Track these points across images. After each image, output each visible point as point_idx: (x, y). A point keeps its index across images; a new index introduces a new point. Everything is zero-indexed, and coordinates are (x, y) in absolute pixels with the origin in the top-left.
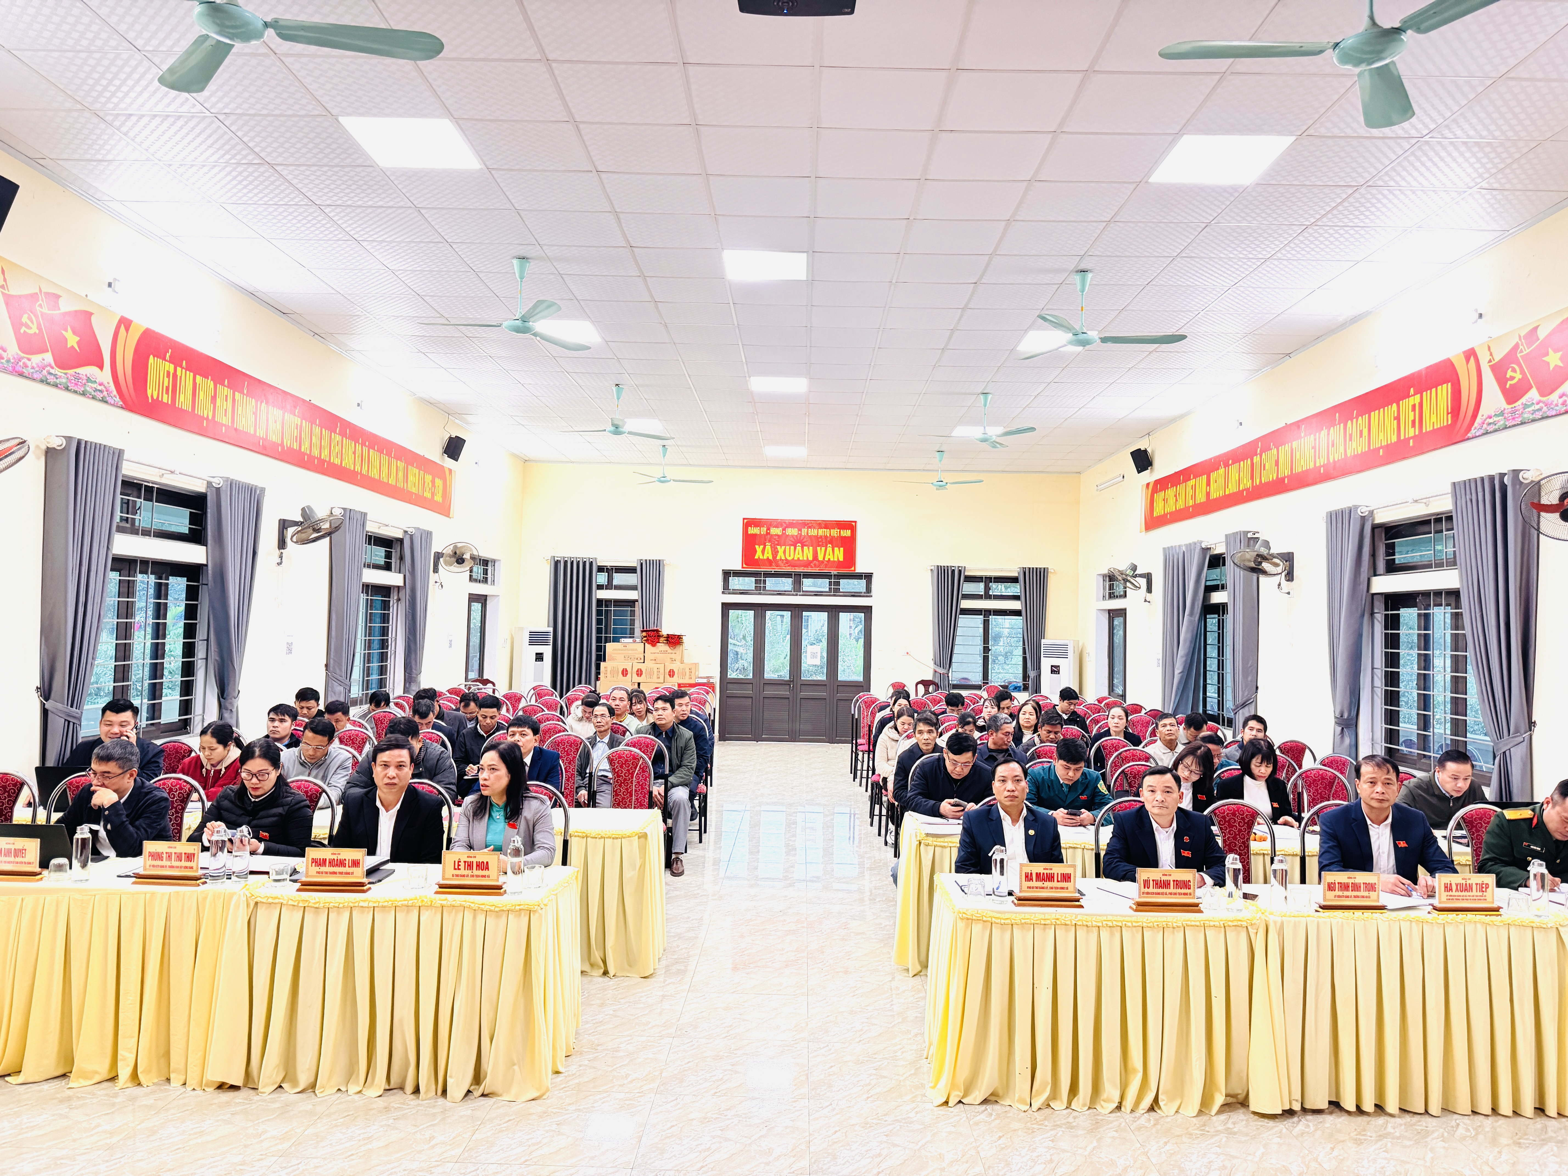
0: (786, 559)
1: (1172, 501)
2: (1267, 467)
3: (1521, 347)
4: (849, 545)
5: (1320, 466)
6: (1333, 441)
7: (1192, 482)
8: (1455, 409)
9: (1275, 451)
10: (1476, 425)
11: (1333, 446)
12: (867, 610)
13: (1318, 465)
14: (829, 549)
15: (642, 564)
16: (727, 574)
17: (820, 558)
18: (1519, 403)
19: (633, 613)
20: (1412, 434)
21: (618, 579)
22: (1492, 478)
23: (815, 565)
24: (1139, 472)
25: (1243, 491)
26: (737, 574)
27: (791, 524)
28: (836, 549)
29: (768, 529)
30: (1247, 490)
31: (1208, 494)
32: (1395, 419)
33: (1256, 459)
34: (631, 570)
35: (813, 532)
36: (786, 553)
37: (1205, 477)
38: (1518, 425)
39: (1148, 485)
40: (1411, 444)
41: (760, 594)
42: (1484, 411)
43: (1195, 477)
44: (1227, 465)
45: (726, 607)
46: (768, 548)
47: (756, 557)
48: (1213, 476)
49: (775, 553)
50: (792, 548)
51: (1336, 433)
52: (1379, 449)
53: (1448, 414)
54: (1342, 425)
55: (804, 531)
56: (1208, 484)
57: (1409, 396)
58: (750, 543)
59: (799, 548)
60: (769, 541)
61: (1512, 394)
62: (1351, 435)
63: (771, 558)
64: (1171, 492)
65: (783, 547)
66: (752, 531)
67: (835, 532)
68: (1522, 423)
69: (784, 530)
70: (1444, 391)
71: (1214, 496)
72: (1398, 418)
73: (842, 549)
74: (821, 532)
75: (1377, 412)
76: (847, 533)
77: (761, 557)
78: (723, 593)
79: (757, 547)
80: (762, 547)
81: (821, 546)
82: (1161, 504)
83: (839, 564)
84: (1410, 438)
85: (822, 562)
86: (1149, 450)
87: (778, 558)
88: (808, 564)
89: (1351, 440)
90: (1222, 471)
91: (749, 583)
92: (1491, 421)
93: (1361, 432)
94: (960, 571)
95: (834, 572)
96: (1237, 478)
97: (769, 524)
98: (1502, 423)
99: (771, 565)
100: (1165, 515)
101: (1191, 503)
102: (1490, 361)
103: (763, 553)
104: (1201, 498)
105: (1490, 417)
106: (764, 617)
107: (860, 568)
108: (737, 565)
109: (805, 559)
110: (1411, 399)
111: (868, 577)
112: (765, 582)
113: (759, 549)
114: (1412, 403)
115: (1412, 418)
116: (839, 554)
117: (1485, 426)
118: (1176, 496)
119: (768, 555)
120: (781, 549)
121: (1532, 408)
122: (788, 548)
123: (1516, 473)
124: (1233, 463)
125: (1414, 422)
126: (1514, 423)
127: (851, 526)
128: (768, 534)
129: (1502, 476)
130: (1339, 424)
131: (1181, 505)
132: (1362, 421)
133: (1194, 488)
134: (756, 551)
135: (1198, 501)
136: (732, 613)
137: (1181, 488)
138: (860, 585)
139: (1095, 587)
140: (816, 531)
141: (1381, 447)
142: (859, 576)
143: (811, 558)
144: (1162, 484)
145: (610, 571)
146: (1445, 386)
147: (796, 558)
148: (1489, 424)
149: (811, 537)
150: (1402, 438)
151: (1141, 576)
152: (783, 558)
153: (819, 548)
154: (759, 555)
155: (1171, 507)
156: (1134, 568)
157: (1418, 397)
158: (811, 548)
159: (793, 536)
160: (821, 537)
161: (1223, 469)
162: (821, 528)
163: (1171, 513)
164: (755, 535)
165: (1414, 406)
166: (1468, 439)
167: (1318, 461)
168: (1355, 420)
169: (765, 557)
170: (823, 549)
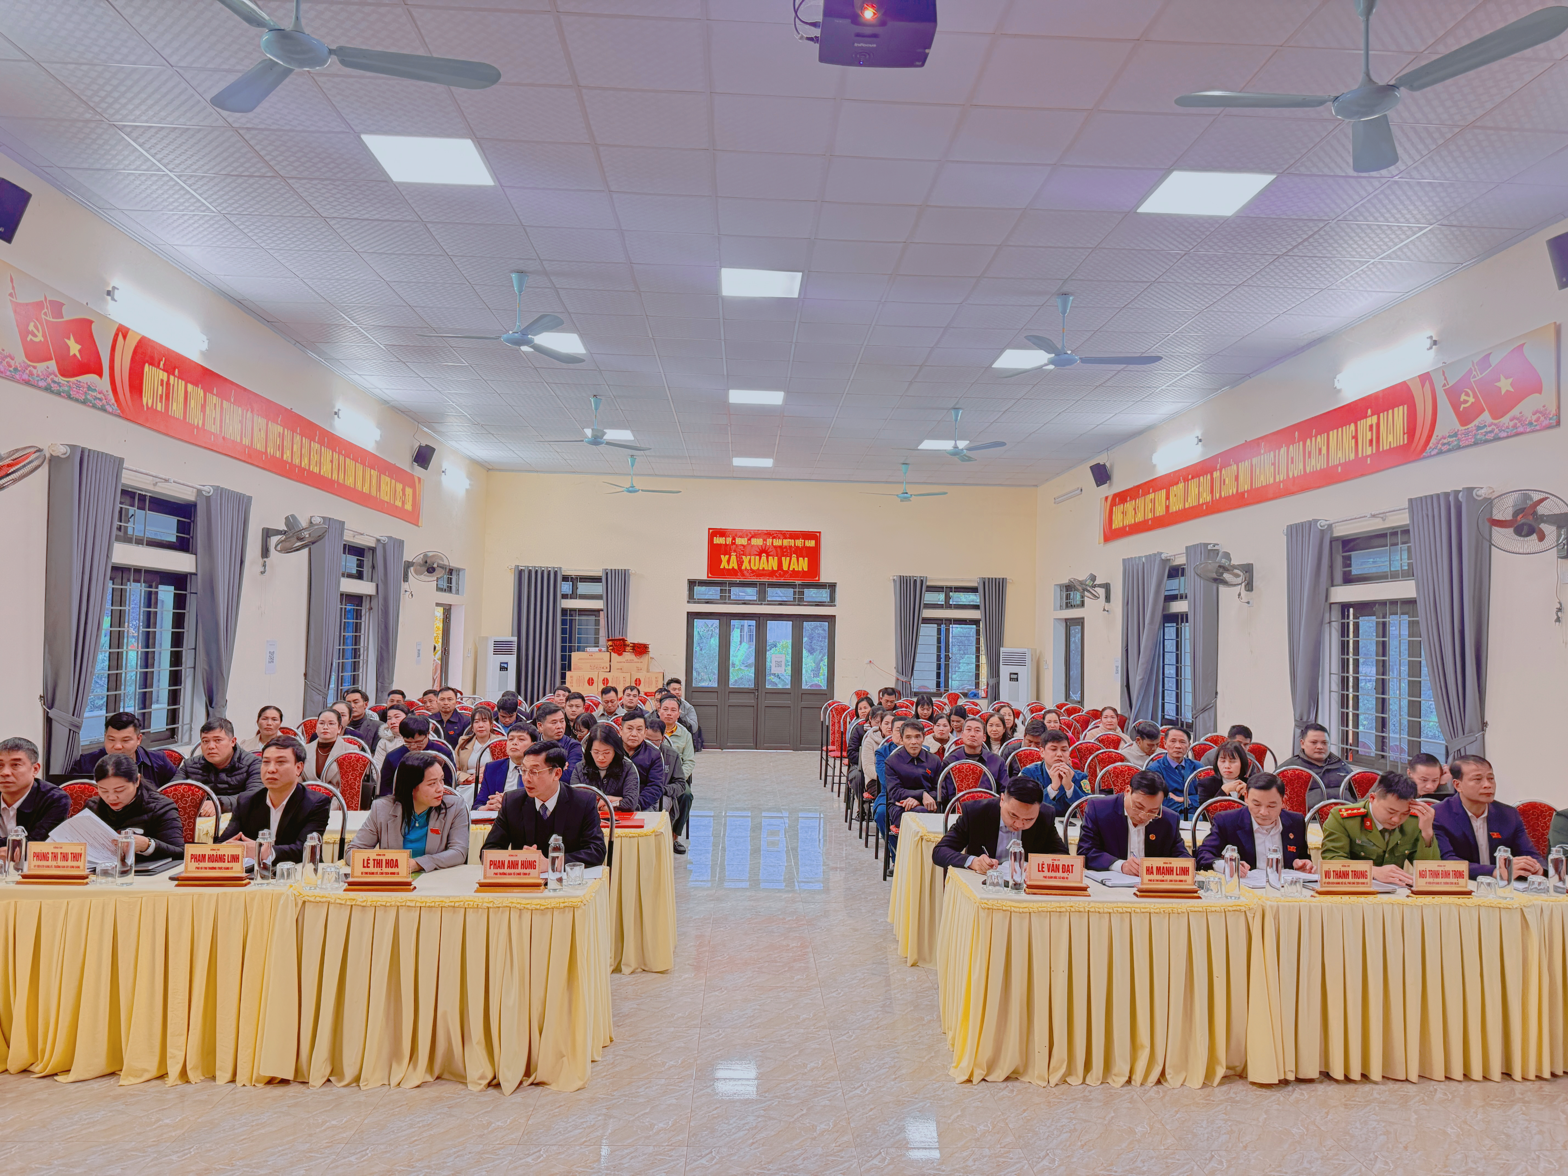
0: (751, 569)
1: (1131, 512)
2: (1227, 482)
3: (1474, 373)
4: (813, 555)
5: (1280, 482)
6: (1292, 458)
7: (1152, 496)
8: (1411, 431)
9: (1234, 467)
10: (1431, 444)
11: (1292, 462)
12: (831, 619)
13: (1277, 480)
14: (794, 559)
15: (607, 574)
16: (692, 583)
17: (785, 568)
18: (1472, 425)
19: (597, 623)
20: (1369, 452)
21: (583, 588)
22: (1447, 495)
23: (780, 574)
24: (1098, 486)
25: (1203, 504)
26: (702, 583)
27: (755, 535)
28: (801, 559)
29: (734, 539)
30: (1207, 503)
31: (1167, 507)
32: (1353, 437)
33: (1216, 474)
34: (597, 580)
35: (778, 542)
36: (752, 563)
37: (1164, 492)
38: (1471, 445)
39: (1107, 498)
40: (1369, 462)
41: (725, 603)
42: (1438, 432)
43: (1154, 491)
44: (1186, 480)
45: (692, 616)
46: (734, 558)
47: (722, 567)
48: (1173, 490)
49: (740, 563)
50: (758, 558)
51: (1295, 450)
52: (1337, 466)
53: (1404, 434)
54: (1301, 443)
55: (769, 541)
56: (1168, 498)
57: (1366, 417)
58: (715, 553)
59: (764, 558)
60: (735, 551)
61: (1465, 418)
62: (1310, 453)
63: (736, 567)
64: (1129, 506)
65: (748, 557)
66: (718, 540)
67: (799, 543)
68: (1476, 444)
69: (749, 540)
70: (1400, 414)
71: (1173, 509)
72: (1355, 438)
73: (806, 559)
74: (786, 542)
75: (1335, 431)
76: (811, 543)
77: (727, 567)
78: (688, 602)
79: (722, 556)
80: (727, 557)
81: (786, 556)
82: (1120, 516)
83: (803, 574)
84: (1367, 456)
85: (786, 572)
86: (1108, 465)
87: (743, 568)
88: (772, 573)
89: (1310, 457)
90: (1181, 485)
91: (713, 592)
92: (1445, 441)
93: (1320, 450)
94: (922, 581)
95: (798, 582)
96: (1197, 492)
97: (735, 534)
98: (1455, 443)
99: (736, 575)
100: (1124, 527)
101: (1150, 516)
102: (1444, 385)
103: (728, 562)
104: (1160, 511)
105: (1445, 438)
106: (729, 625)
107: (824, 578)
108: (703, 575)
109: (770, 569)
110: (1369, 419)
111: (832, 587)
112: (730, 590)
113: (724, 558)
114: (1369, 423)
115: (1369, 437)
116: (803, 564)
117: (1440, 446)
118: (1135, 509)
119: (734, 564)
120: (746, 559)
121: (1485, 430)
122: (753, 557)
123: (1470, 490)
124: (1192, 478)
125: (1371, 441)
126: (1467, 443)
127: (815, 536)
128: (733, 544)
129: (1457, 492)
130: (1299, 442)
131: (1140, 518)
132: (1321, 440)
133: (1153, 501)
134: (721, 561)
135: (1157, 514)
136: (697, 623)
137: (1140, 502)
138: (824, 595)
139: (1050, 597)
140: (780, 541)
141: (1340, 464)
142: (823, 586)
143: (775, 568)
144: (1122, 497)
145: (574, 580)
146: (1401, 408)
147: (761, 568)
148: (1444, 444)
149: (776, 547)
150: (1360, 455)
151: (1100, 586)
152: (748, 568)
153: (783, 558)
154: (724, 564)
155: (1130, 520)
156: (1093, 578)
157: (1375, 418)
158: (776, 558)
159: (758, 546)
160: (786, 547)
161: (1183, 484)
162: (786, 538)
163: (1130, 526)
164: (720, 545)
165: (1371, 426)
166: (1425, 458)
167: (1277, 477)
168: (1314, 439)
169: (730, 567)
170: (788, 558)
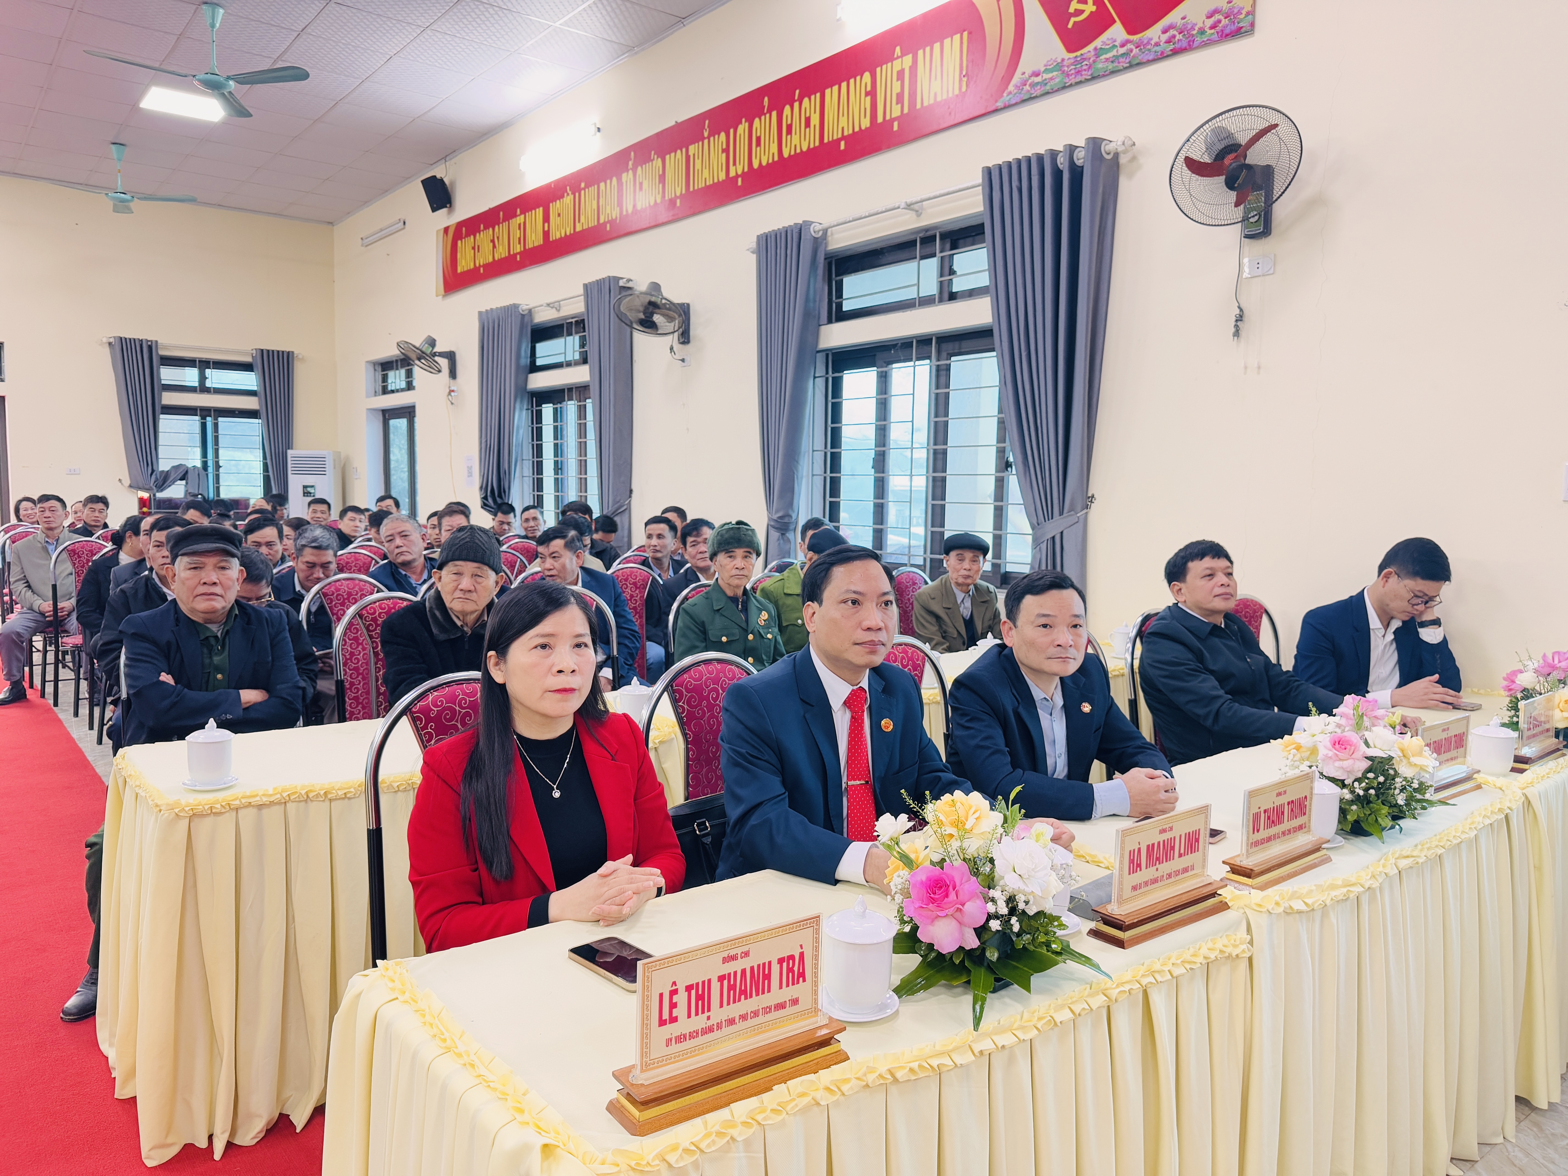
1: (487, 246)
2: (645, 186)
5: (737, 176)
6: (759, 138)
7: (520, 219)
8: (974, 68)
9: (658, 162)
10: (1011, 88)
11: (758, 145)
13: (732, 174)
18: (1089, 48)
20: (896, 113)
24: (434, 210)
25: (605, 224)
31: (546, 234)
32: (868, 93)
33: (627, 176)
37: (540, 211)
38: (1085, 81)
39: (446, 230)
40: (895, 129)
42: (1025, 66)
43: (523, 212)
44: (577, 190)
48: (555, 207)
51: (764, 125)
52: (839, 141)
53: (962, 76)
54: (774, 114)
56: (546, 219)
57: (892, 60)
61: (1077, 37)
62: (790, 127)
64: (484, 237)
70: (956, 45)
71: (557, 234)
72: (872, 93)
75: (836, 88)
82: (470, 253)
84: (892, 120)
86: (446, 181)
89: (789, 132)
92: (1037, 80)
93: (808, 120)
94: (150, 347)
96: (595, 206)
98: (1057, 80)
100: (476, 269)
101: (518, 248)
104: (535, 239)
105: (1037, 75)
110: (897, 63)
114: (898, 68)
115: (897, 90)
117: (1027, 87)
118: (493, 241)
121: (1112, 53)
123: (1095, 144)
124: (587, 186)
125: (900, 95)
126: (1082, 77)
129: (1053, 154)
131: (501, 252)
132: (810, 103)
133: (523, 227)
137: (500, 231)
139: (357, 380)
141: (843, 138)
144: (471, 226)
146: (957, 37)
148: (1032, 85)
150: (880, 119)
151: (440, 354)
155: (485, 257)
157: (910, 58)
161: (570, 197)
165: (901, 73)
167: (733, 169)
168: (796, 105)
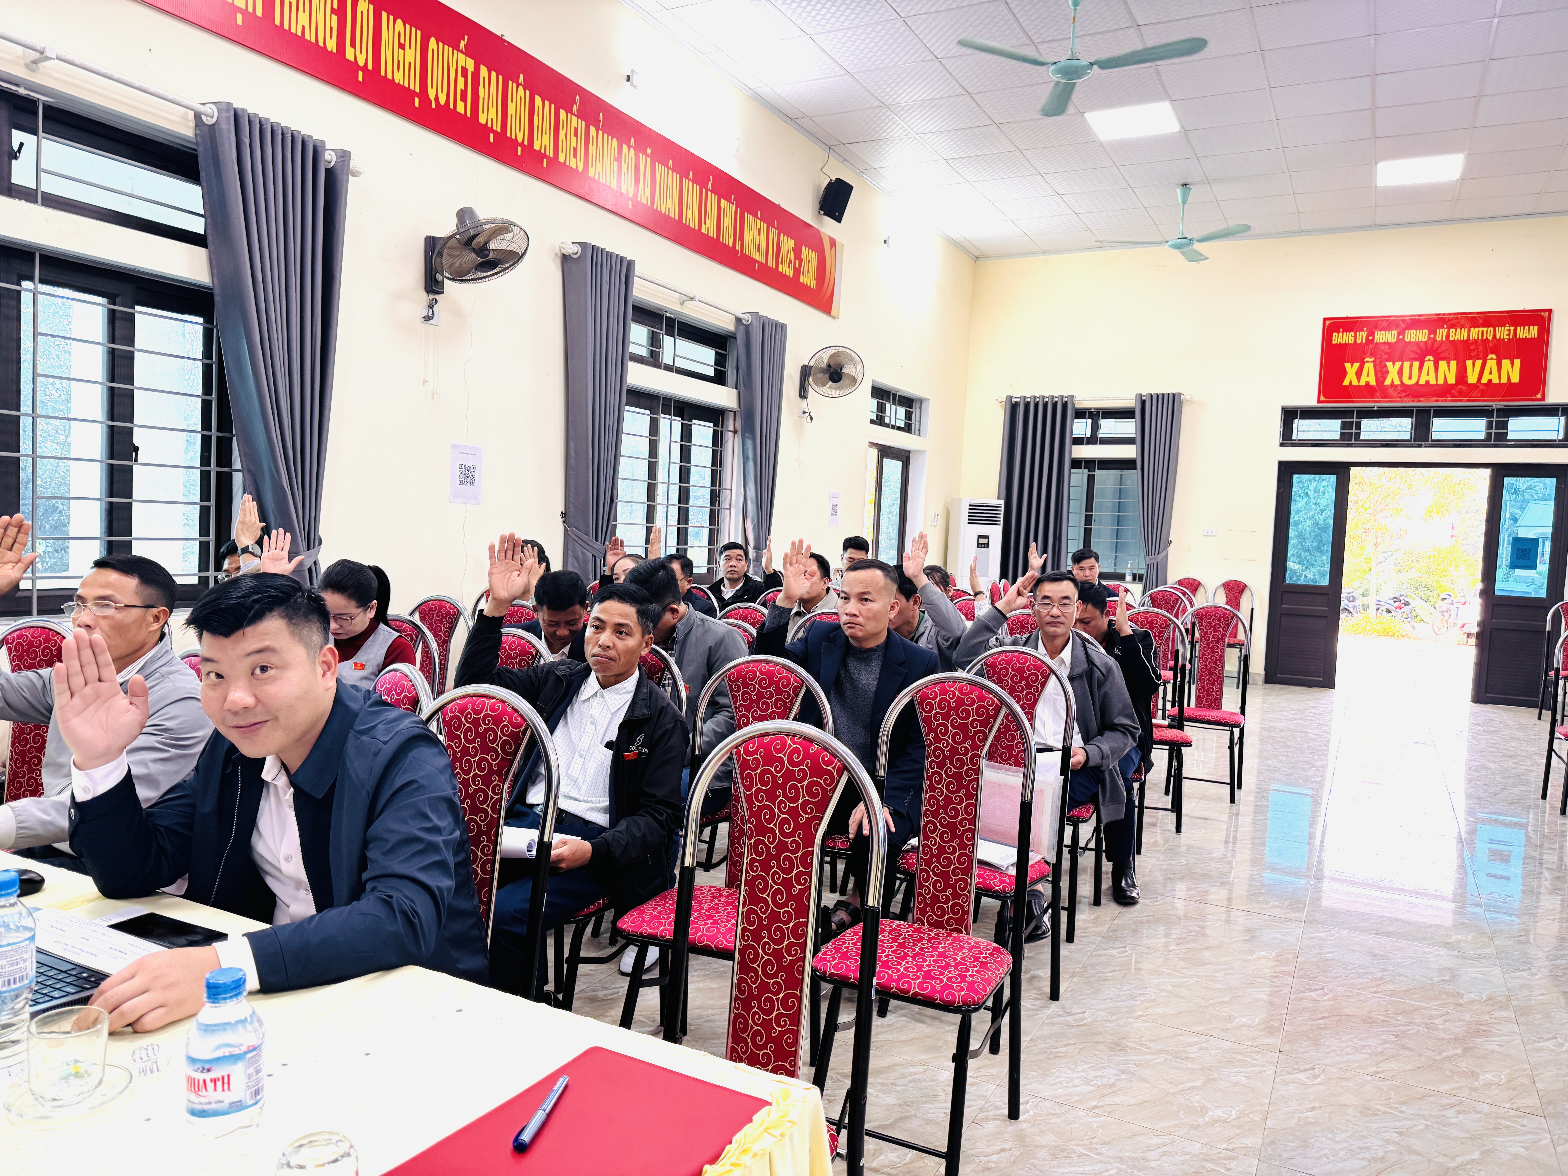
0: (1403, 386)
4: (1534, 353)
12: (1562, 472)
14: (1492, 363)
15: (1143, 403)
16: (1290, 415)
17: (1472, 379)
21: (1109, 428)
23: (1460, 392)
26: (1309, 413)
27: (1416, 322)
28: (1506, 363)
29: (1371, 333)
34: (1129, 413)
35: (1459, 335)
36: (1404, 374)
41: (1348, 446)
45: (1287, 470)
46: (1369, 367)
47: (1346, 383)
49: (1382, 374)
50: (1416, 364)
55: (1441, 334)
58: (1334, 359)
59: (1429, 364)
60: (1372, 355)
63: (1373, 382)
65: (1398, 364)
66: (1341, 338)
67: (1504, 333)
69: (1401, 333)
73: (1517, 362)
74: (1475, 333)
76: (1530, 332)
77: (1355, 383)
78: (1282, 445)
79: (1348, 365)
80: (1357, 365)
81: (1474, 358)
83: (1509, 390)
85: (1475, 387)
87: (1388, 382)
88: (1445, 390)
91: (1329, 428)
95: (1498, 405)
97: (1373, 324)
99: (1373, 396)
103: (1358, 375)
107: (1554, 395)
108: (1309, 398)
109: (1441, 382)
112: (1359, 425)
113: (1351, 369)
116: (1511, 371)
119: (1369, 377)
120: (1393, 369)
122: (1407, 364)
127: (1539, 318)
128: (1369, 342)
134: (1345, 373)
136: (1298, 479)
140: (1465, 332)
142: (1552, 411)
143: (1452, 380)
145: (1096, 415)
147: (1422, 382)
149: (1454, 342)
152: (1397, 382)
153: (1469, 363)
154: (1350, 378)
158: (1454, 363)
159: (1417, 343)
160: (1476, 341)
162: (1476, 326)
164: (1344, 346)
169: (1362, 383)
170: (1479, 363)
